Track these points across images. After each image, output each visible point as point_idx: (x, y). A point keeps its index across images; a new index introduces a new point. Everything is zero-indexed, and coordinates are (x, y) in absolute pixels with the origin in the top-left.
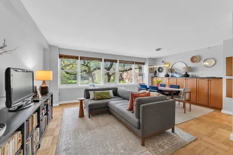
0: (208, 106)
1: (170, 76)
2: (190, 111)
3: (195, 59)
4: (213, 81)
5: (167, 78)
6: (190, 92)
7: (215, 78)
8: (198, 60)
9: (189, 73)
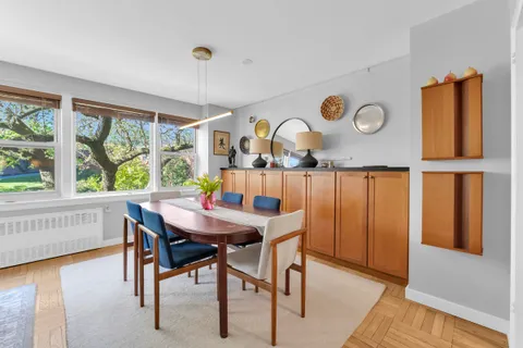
0: (367, 267)
1: (268, 166)
2: (303, 315)
3: (334, 109)
4: (381, 181)
5: (259, 171)
6: (303, 234)
7: (384, 168)
8: (341, 111)
9: (318, 156)
